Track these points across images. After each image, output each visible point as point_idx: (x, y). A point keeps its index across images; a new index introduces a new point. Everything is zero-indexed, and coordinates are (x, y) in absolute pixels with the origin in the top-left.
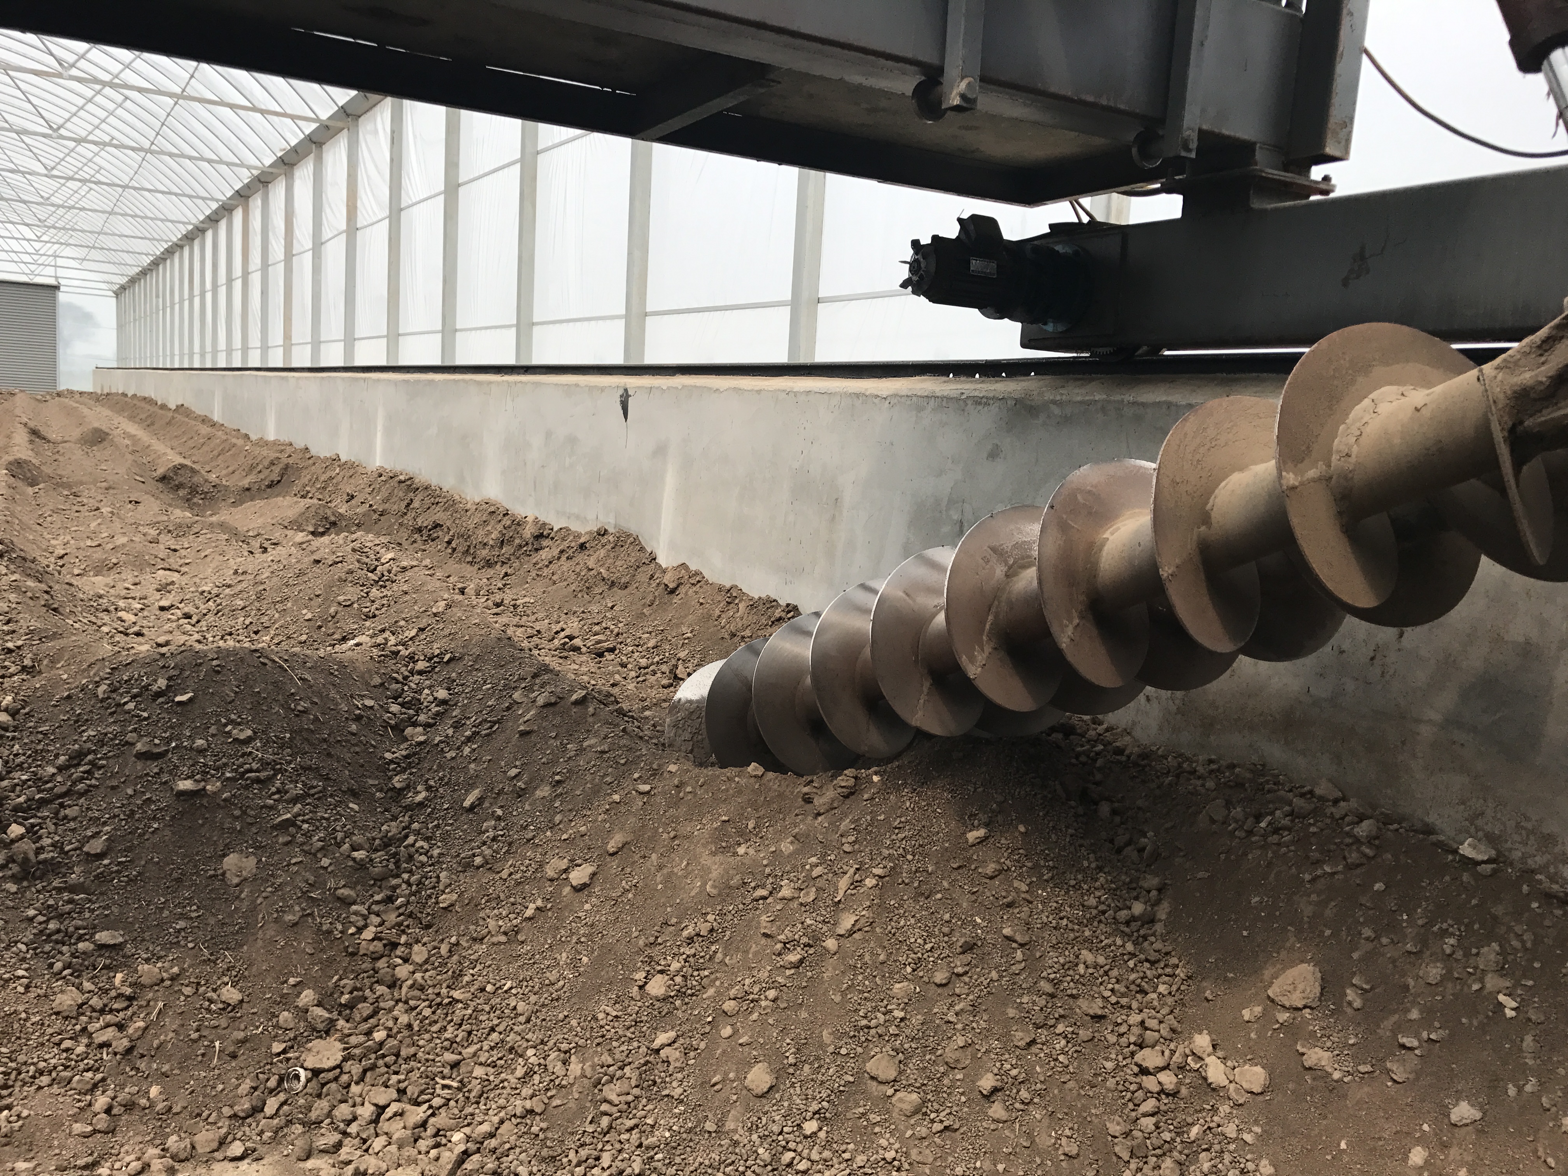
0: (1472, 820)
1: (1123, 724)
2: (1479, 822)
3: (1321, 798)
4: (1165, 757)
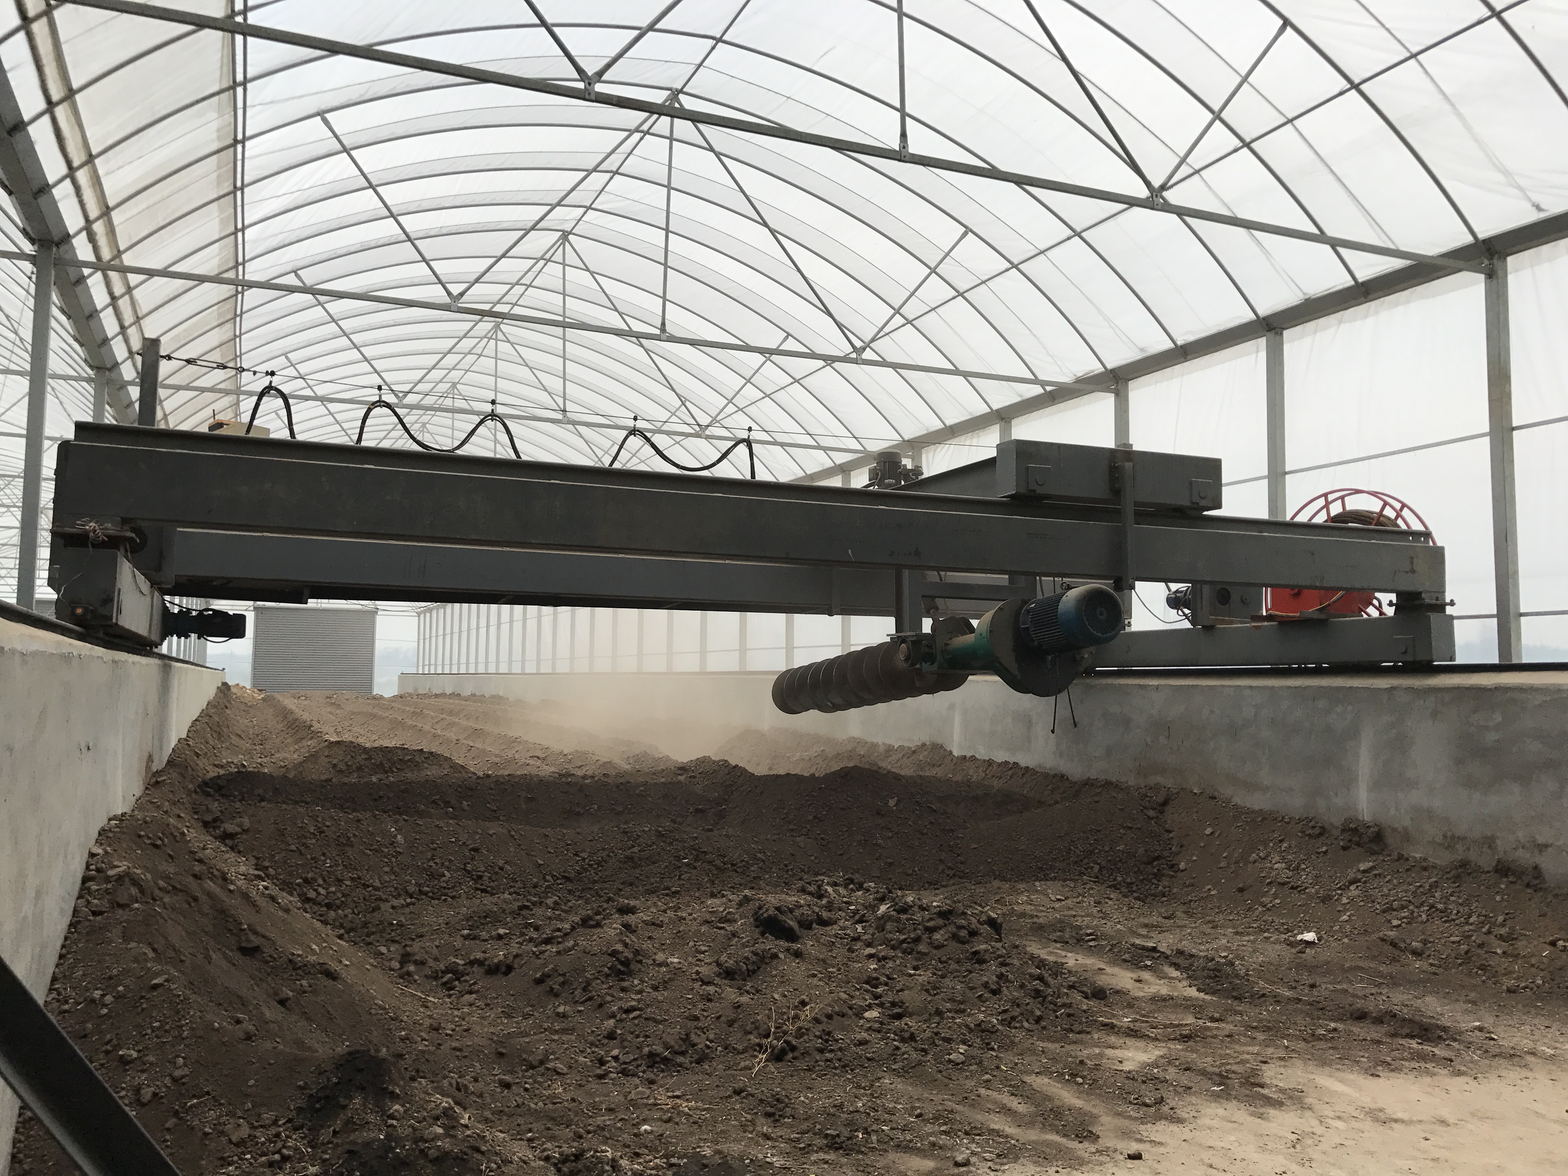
2: (1201, 786)
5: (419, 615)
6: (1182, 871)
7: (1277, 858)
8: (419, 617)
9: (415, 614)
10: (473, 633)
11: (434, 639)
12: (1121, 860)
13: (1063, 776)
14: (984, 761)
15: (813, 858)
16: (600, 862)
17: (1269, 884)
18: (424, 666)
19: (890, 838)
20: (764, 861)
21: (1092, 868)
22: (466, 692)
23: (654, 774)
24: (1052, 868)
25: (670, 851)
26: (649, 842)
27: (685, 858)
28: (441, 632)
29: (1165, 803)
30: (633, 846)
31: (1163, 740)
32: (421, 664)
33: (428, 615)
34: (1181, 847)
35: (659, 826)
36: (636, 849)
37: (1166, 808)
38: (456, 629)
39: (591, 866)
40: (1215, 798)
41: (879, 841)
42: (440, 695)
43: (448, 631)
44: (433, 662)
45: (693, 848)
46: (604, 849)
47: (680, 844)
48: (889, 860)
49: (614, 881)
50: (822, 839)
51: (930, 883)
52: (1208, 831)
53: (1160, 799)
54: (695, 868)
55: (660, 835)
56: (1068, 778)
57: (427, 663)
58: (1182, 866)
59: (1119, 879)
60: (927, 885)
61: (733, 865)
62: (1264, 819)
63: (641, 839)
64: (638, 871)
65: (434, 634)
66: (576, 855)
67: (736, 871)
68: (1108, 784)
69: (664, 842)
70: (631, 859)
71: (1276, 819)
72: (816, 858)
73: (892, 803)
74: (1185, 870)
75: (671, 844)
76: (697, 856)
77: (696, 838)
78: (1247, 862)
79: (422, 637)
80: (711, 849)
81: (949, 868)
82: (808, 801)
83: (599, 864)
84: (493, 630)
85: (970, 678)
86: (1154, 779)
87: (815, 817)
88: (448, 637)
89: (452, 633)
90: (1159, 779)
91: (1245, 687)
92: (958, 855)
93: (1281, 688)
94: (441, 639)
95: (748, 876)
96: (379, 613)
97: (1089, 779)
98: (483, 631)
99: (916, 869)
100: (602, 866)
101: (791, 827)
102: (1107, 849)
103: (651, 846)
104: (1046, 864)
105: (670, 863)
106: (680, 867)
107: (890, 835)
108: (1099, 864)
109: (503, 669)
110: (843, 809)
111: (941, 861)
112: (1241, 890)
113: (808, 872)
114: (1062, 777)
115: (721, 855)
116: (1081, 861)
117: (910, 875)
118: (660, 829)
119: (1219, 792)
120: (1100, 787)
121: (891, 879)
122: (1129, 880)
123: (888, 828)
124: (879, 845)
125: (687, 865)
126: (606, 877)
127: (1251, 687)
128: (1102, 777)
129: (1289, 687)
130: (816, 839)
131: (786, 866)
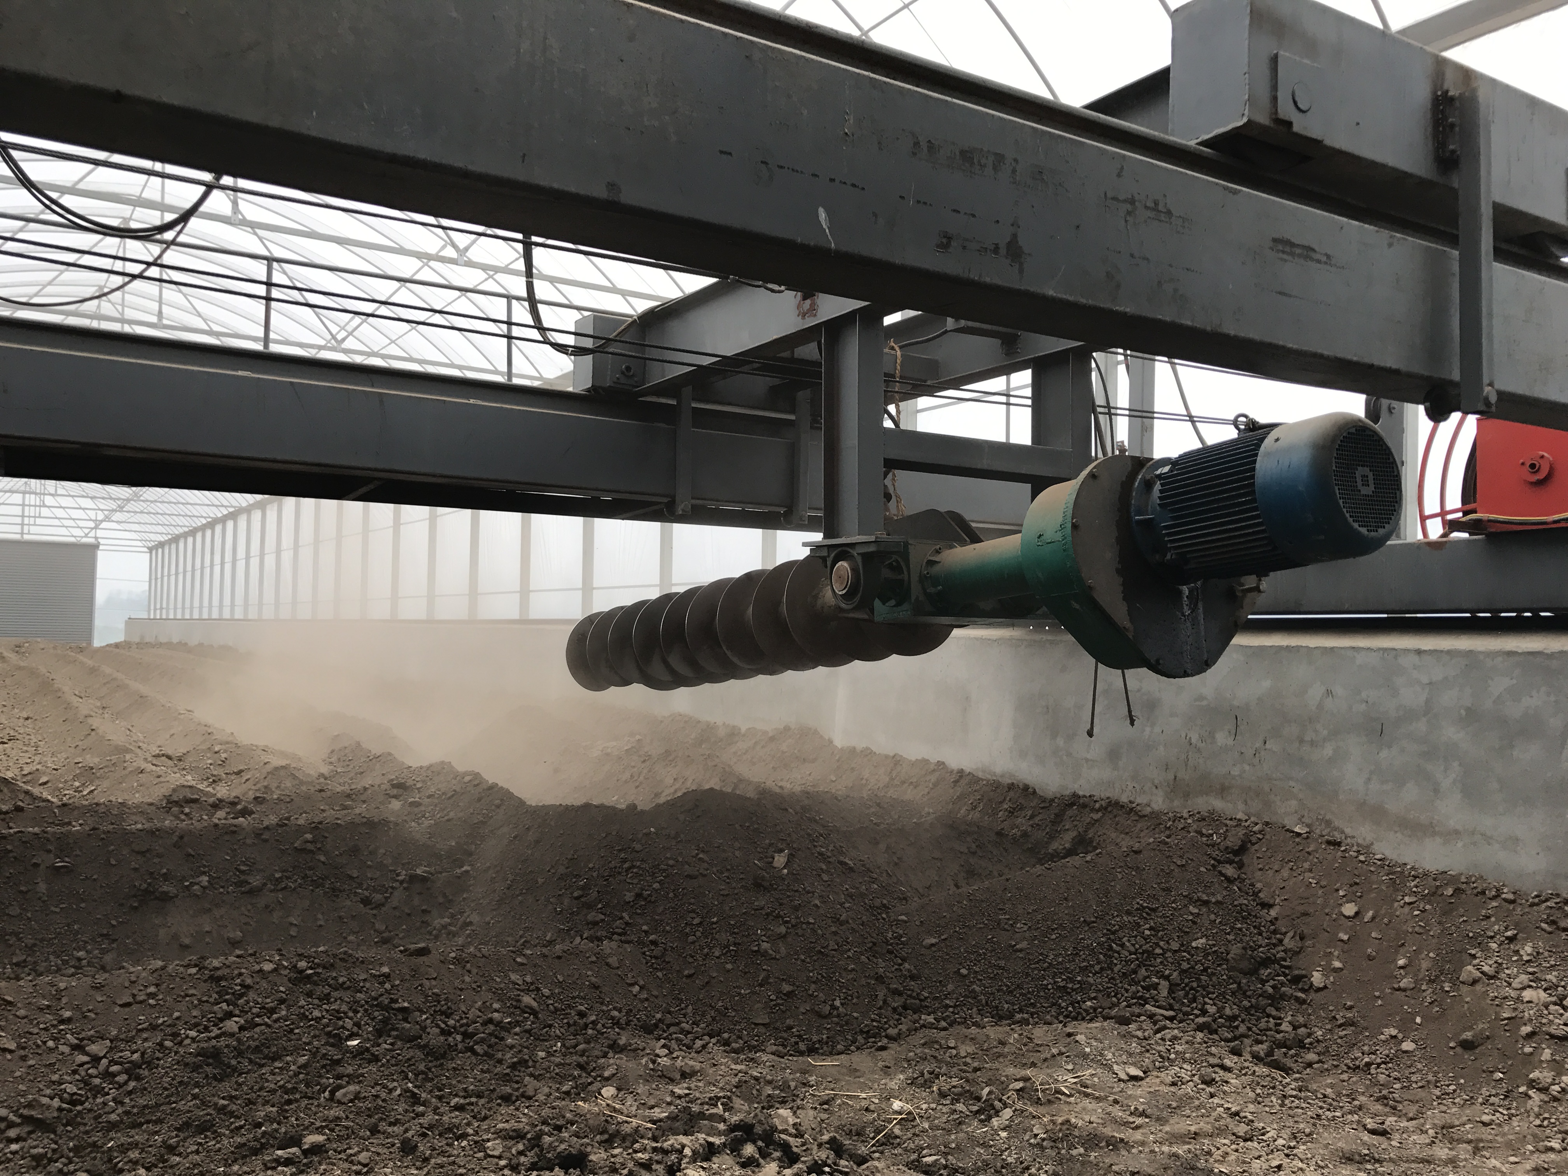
0: (1300, 819)
1: (1145, 802)
2: (1303, 820)
3: (1239, 820)
4: (1168, 813)
5: (151, 549)
6: (1319, 990)
7: (1524, 978)
8: (151, 553)
9: (146, 550)
10: (207, 571)
11: (166, 579)
12: (1205, 970)
13: (1026, 788)
14: (887, 757)
15: (637, 988)
16: (137, 1065)
17: (1531, 1036)
18: (155, 609)
19: (783, 937)
20: (534, 1013)
21: (1155, 986)
22: (193, 642)
23: (349, 796)
24: (1084, 987)
25: (318, 1020)
26: (270, 1003)
27: (351, 1036)
28: (173, 571)
29: (1242, 849)
30: (229, 1015)
31: (1222, 738)
32: (152, 607)
33: (160, 551)
34: (1302, 938)
35: (301, 956)
36: (231, 1025)
37: (1246, 859)
38: (189, 568)
39: (107, 1075)
40: (1339, 844)
41: (765, 945)
42: (166, 644)
43: (181, 569)
44: (164, 606)
45: (375, 1003)
46: (153, 1027)
47: (347, 996)
48: (786, 988)
49: (159, 1121)
50: (654, 943)
51: (867, 1034)
52: (1349, 909)
53: (1233, 841)
54: (376, 1059)
55: (300, 978)
56: (1034, 792)
57: (158, 606)
58: (1317, 978)
59: (1212, 1009)
60: (860, 1039)
61: (466, 1035)
62: (1458, 891)
63: (252, 995)
64: (227, 1087)
65: (166, 573)
66: (78, 1048)
67: (471, 1050)
68: (1112, 807)
69: (309, 994)
70: (215, 1055)
71: (1483, 893)
72: (642, 988)
73: (780, 860)
74: (1325, 987)
75: (326, 998)
76: (385, 1021)
77: (387, 976)
78: (1456, 982)
79: (153, 577)
80: (419, 1000)
81: (897, 993)
82: (624, 861)
83: (132, 1071)
84: (228, 567)
85: (956, 632)
86: (1204, 803)
87: (639, 896)
88: (181, 577)
89: (185, 572)
90: (1218, 804)
91: (1406, 651)
92: (904, 960)
93: (1492, 655)
94: (173, 578)
95: (500, 1061)
96: (101, 547)
97: (1075, 795)
98: (217, 569)
99: (837, 1003)
100: (138, 1078)
101: (592, 916)
102: (1175, 946)
103: (272, 1011)
104: (1071, 980)
105: (314, 1054)
106: (338, 1062)
107: (783, 930)
108: (1167, 978)
109: (239, 615)
110: (690, 877)
111: (880, 979)
112: (1468, 1046)
113: (628, 1023)
114: (1027, 791)
115: (443, 1013)
116: (1135, 972)
117: (825, 1017)
118: (302, 964)
119: (1343, 832)
120: (1098, 811)
121: (790, 1028)
122: (1228, 1011)
123: (778, 916)
124: (765, 954)
125: (359, 1052)
126: (141, 1113)
127: (1419, 652)
128: (1101, 793)
129: (1510, 654)
130: (640, 943)
131: (582, 1015)
